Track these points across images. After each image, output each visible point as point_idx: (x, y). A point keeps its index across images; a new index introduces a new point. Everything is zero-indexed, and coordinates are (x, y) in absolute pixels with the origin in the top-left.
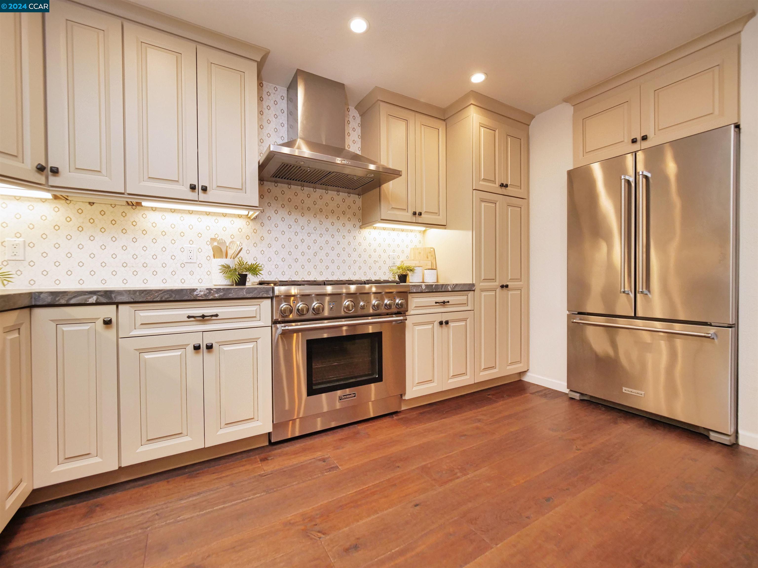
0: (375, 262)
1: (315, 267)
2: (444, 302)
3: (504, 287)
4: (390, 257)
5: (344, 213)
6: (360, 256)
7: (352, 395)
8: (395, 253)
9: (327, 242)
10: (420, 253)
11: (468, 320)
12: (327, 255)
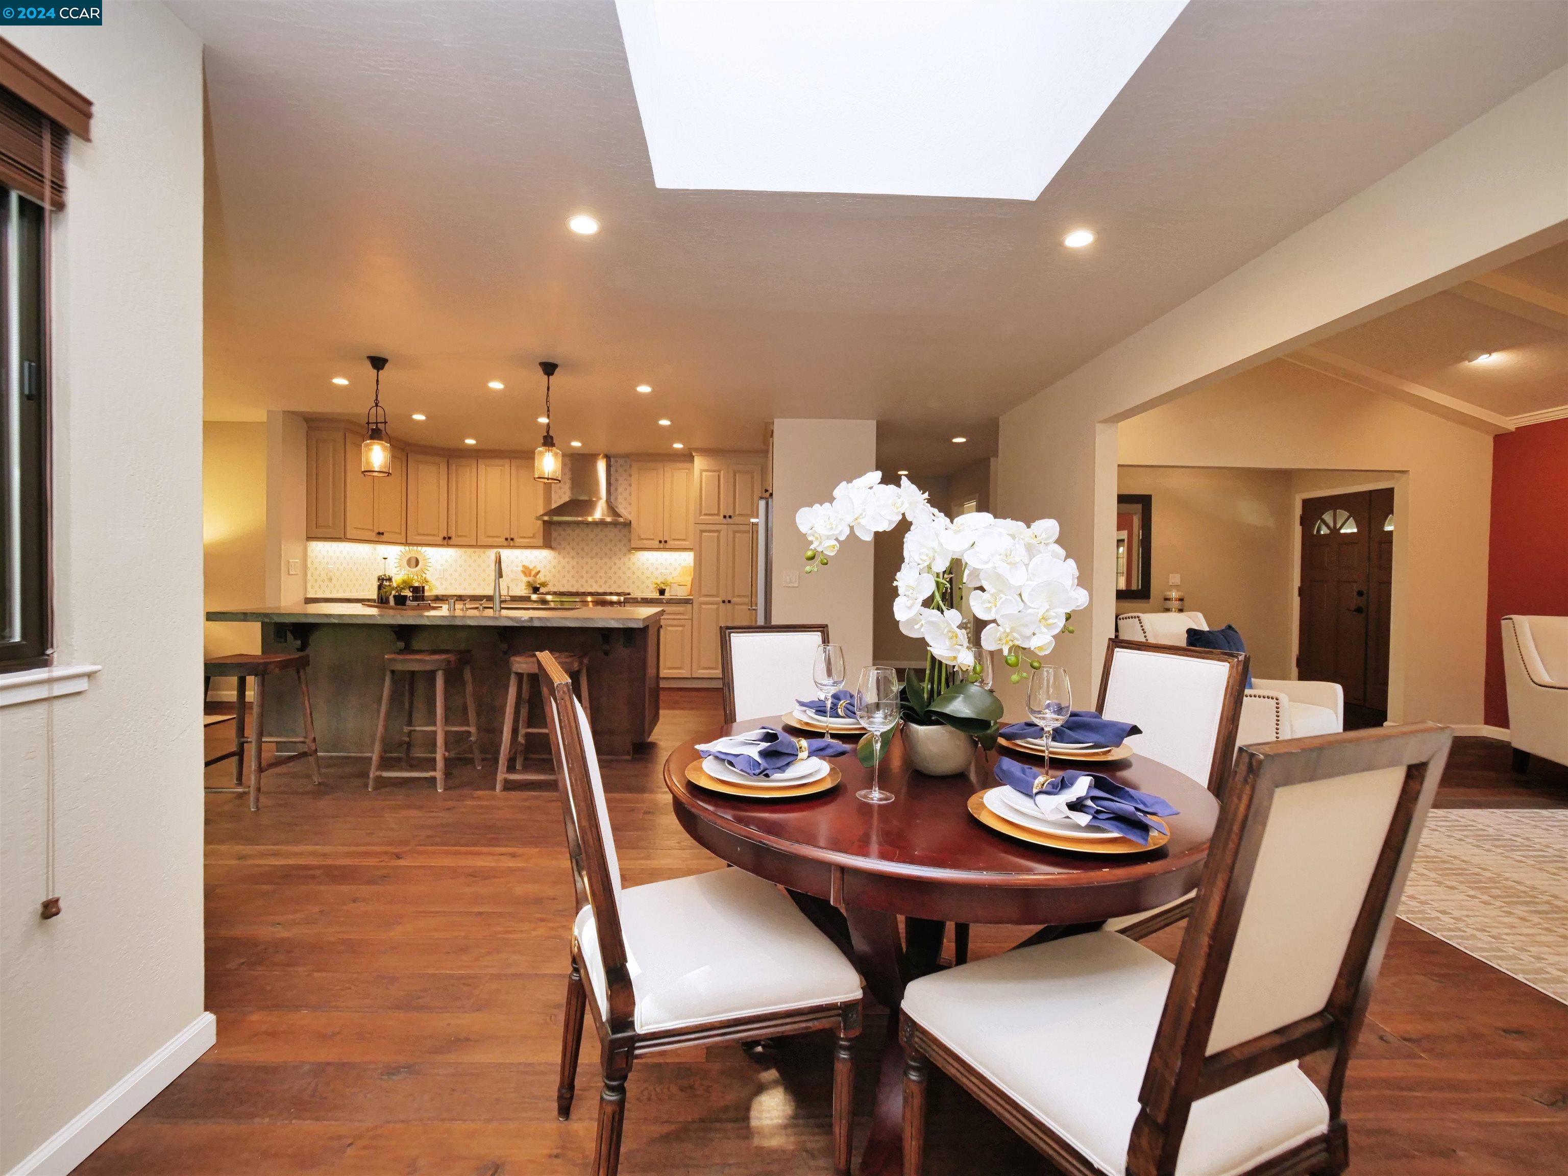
1: (596, 582)
3: (726, 602)
4: (659, 573)
8: (667, 572)
11: (686, 627)
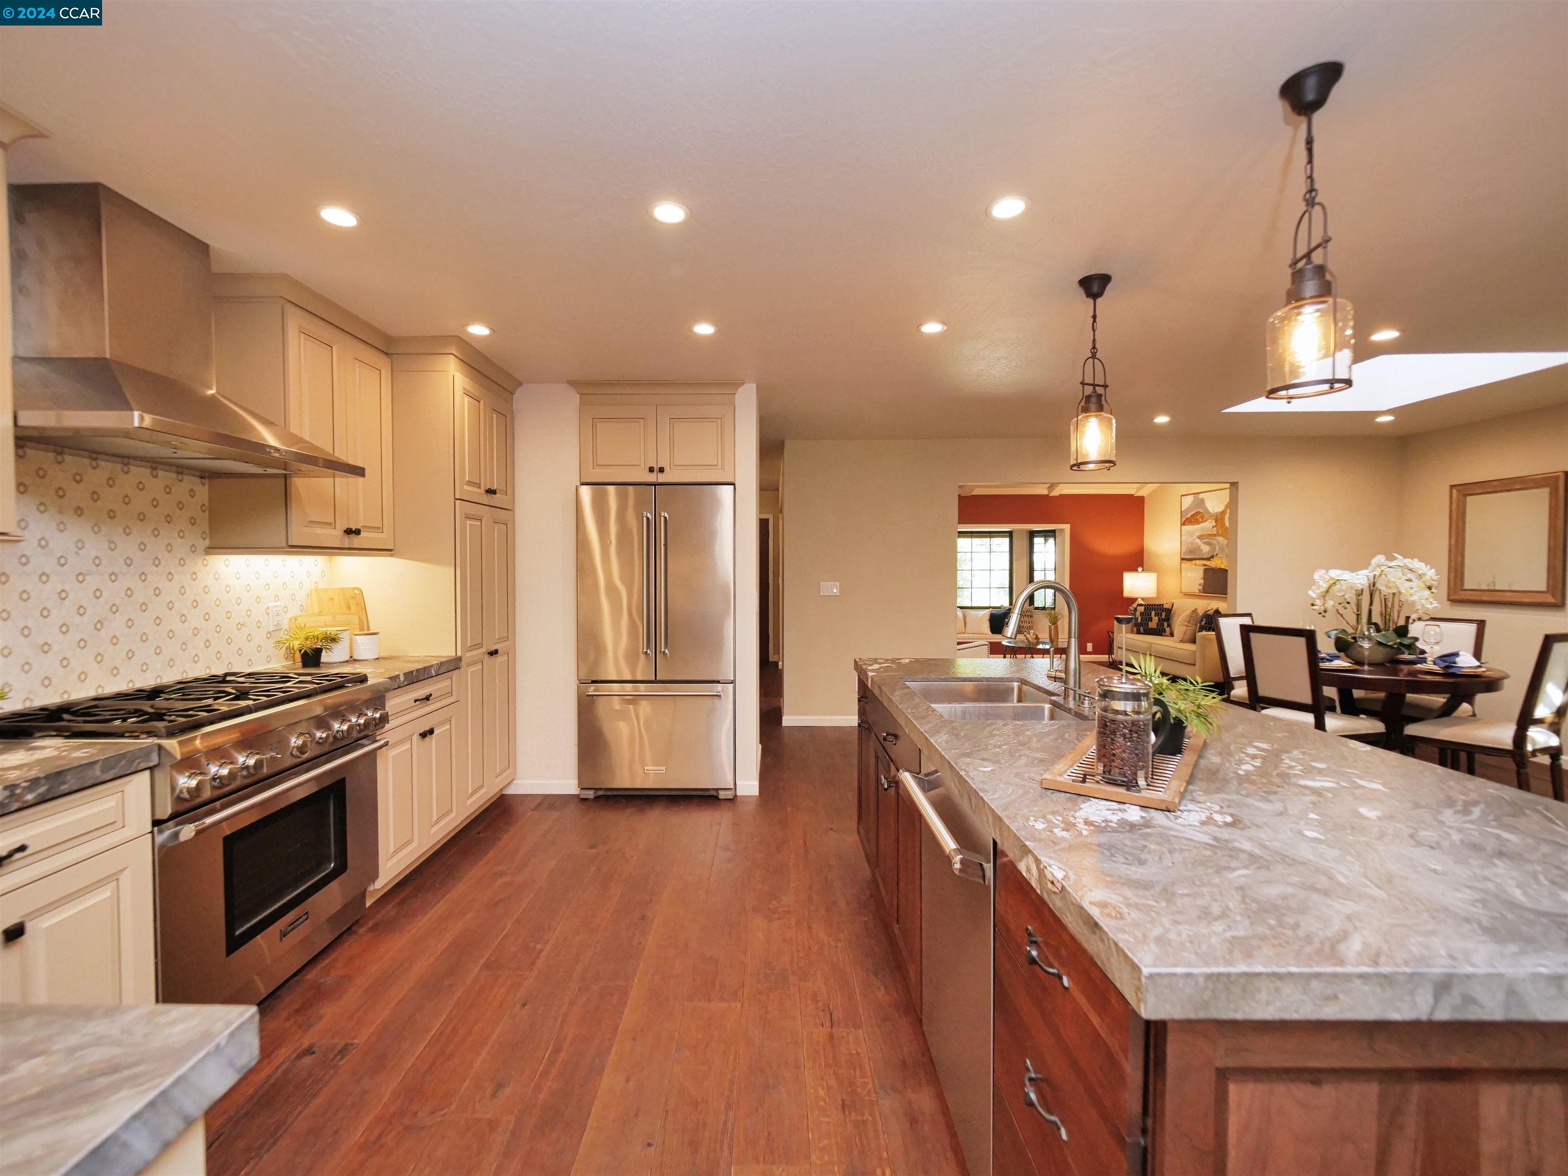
0: (240, 626)
2: (427, 698)
3: (494, 653)
4: (270, 611)
5: (169, 519)
6: (207, 617)
7: (305, 917)
8: (278, 603)
9: (129, 593)
10: (332, 599)
11: (453, 720)
12: (130, 624)
